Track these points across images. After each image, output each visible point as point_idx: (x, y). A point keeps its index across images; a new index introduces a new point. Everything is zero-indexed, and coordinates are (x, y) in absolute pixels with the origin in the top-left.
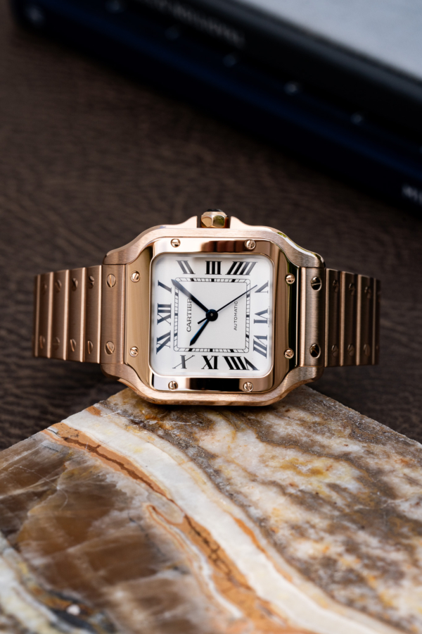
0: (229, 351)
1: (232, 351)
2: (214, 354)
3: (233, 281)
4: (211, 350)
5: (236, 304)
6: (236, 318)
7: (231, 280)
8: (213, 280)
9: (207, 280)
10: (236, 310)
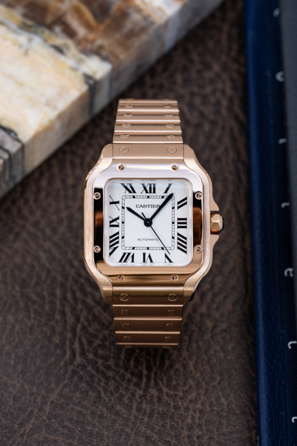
0: (123, 235)
1: (123, 237)
2: (121, 224)
3: (173, 238)
4: (123, 223)
5: (156, 240)
6: (146, 240)
7: (173, 236)
8: (173, 223)
9: (173, 219)
10: (152, 240)
